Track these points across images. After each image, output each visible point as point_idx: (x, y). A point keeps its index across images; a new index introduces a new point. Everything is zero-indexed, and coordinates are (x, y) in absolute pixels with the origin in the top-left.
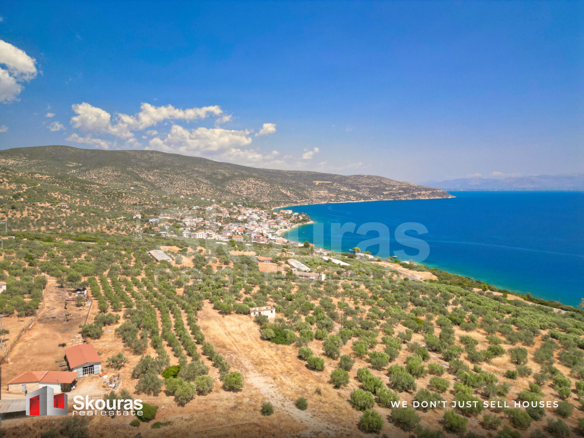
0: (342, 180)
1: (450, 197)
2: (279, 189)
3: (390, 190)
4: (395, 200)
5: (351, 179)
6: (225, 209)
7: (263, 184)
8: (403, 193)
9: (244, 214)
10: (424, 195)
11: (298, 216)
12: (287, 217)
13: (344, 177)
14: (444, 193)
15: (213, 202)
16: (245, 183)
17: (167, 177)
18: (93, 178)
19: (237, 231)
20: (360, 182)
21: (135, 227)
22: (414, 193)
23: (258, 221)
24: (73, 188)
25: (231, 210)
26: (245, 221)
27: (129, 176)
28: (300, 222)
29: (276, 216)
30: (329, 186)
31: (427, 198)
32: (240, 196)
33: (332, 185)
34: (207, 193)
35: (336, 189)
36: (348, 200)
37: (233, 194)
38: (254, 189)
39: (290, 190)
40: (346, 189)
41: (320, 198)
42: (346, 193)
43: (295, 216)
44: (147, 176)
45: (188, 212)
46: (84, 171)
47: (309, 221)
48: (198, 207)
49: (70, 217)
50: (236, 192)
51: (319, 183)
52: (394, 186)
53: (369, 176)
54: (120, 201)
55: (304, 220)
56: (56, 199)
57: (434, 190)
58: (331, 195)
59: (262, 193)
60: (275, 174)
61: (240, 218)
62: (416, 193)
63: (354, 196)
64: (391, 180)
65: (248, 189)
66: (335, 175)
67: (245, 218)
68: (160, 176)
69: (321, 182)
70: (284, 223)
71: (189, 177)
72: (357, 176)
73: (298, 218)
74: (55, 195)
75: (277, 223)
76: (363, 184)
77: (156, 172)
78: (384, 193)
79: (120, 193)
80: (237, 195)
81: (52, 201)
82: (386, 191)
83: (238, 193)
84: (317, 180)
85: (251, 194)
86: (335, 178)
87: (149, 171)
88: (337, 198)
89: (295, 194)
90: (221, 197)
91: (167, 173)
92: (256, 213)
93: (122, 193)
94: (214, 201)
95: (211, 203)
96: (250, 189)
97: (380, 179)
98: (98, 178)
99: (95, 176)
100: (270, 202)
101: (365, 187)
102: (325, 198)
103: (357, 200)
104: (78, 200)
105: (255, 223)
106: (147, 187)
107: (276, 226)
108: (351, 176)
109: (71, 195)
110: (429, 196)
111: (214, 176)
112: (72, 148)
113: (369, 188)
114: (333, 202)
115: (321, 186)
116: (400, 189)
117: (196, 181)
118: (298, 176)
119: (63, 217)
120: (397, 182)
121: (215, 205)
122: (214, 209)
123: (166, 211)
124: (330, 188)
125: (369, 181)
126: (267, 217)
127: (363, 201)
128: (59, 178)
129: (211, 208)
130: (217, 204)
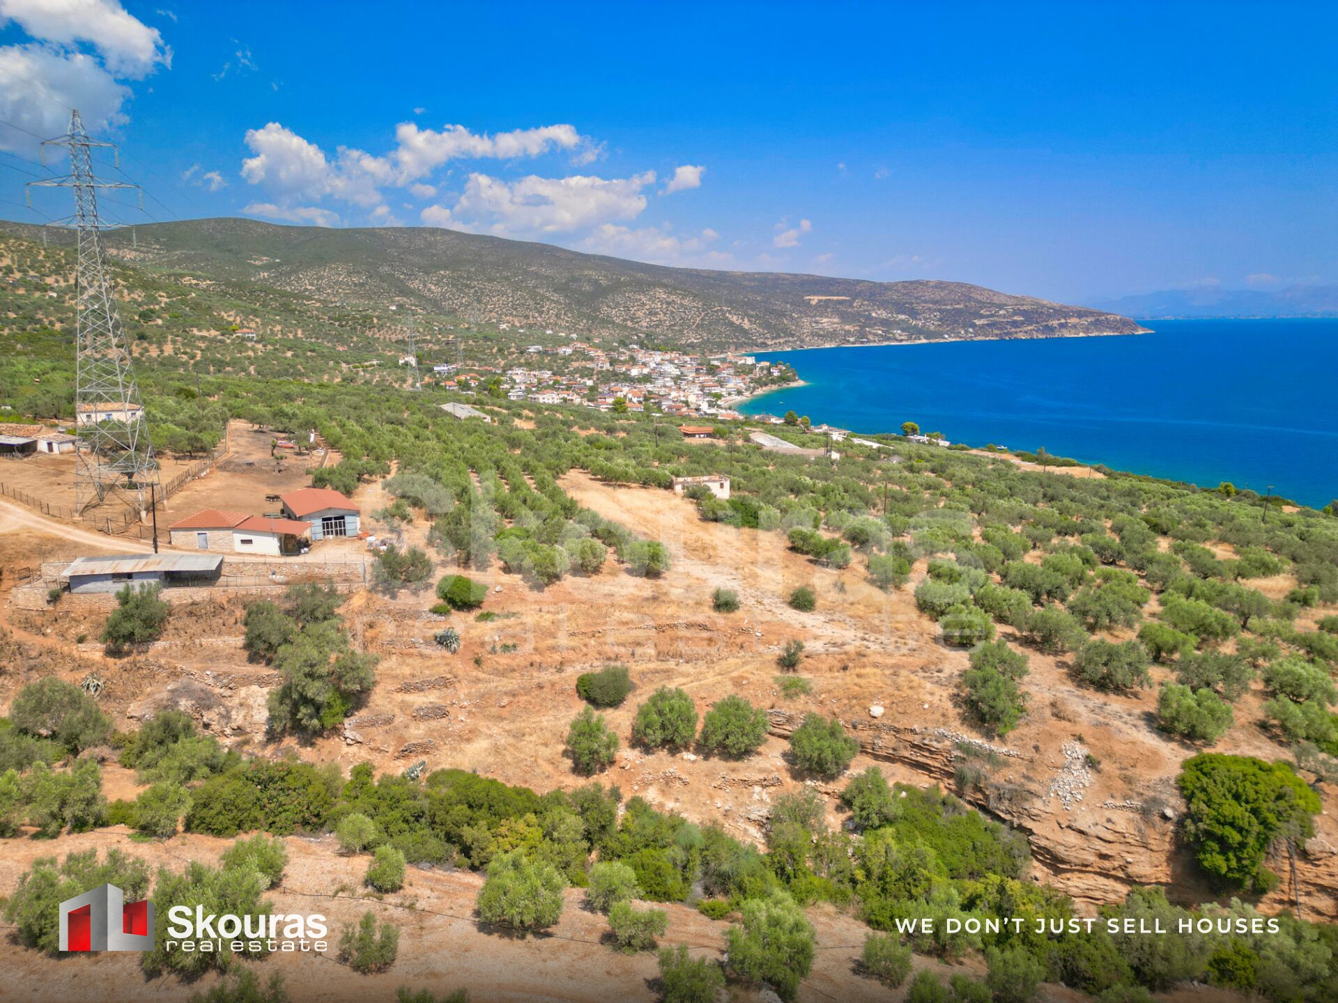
0: (875, 292)
1: (1141, 332)
2: (723, 315)
3: (992, 316)
4: (1003, 340)
5: (898, 291)
6: (600, 353)
7: (686, 302)
8: (1023, 323)
9: (645, 364)
10: (1074, 326)
11: (769, 369)
12: (742, 371)
13: (881, 285)
14: (1125, 323)
15: (573, 340)
16: (644, 299)
17: (467, 286)
18: (306, 290)
19: (630, 396)
20: (917, 298)
21: (404, 381)
22: (1050, 323)
23: (677, 379)
24: (264, 305)
25: (615, 355)
26: (647, 379)
27: (385, 285)
28: (773, 382)
29: (718, 367)
30: (842, 308)
31: (1082, 335)
32: (633, 329)
33: (851, 306)
34: (559, 322)
35: (858, 313)
36: (889, 339)
37: (618, 325)
38: (665, 314)
39: (749, 316)
40: (883, 314)
41: (819, 336)
42: (884, 323)
43: (762, 369)
44: (425, 286)
45: (518, 358)
46: (289, 274)
47: (794, 381)
48: (540, 348)
49: (264, 358)
50: (625, 320)
51: (820, 301)
52: (1001, 307)
53: (942, 283)
54: (369, 333)
55: (783, 379)
56: (230, 323)
57: (1103, 314)
58: (847, 327)
59: (685, 324)
60: (715, 279)
61: (635, 372)
62: (1055, 323)
63: (903, 330)
64: (995, 293)
65: (650, 313)
66: (859, 282)
67: (646, 371)
68: (453, 285)
69: (824, 298)
70: (735, 383)
71: (517, 287)
72: (912, 283)
73: (770, 373)
74: (229, 316)
75: (721, 383)
76: (926, 302)
77: (443, 277)
78: (978, 322)
79: (366, 317)
80: (626, 326)
81: (226, 329)
82: (982, 317)
83: (629, 323)
84: (814, 294)
85: (657, 326)
86: (858, 288)
87: (427, 273)
88: (862, 335)
89: (760, 325)
90: (590, 331)
91: (469, 278)
92: (671, 362)
93: (371, 318)
94: (574, 336)
95: (567, 342)
96: (656, 314)
97: (966, 291)
98: (318, 289)
99: (311, 284)
100: (701, 343)
101: (929, 309)
102: (832, 335)
103: (910, 339)
104: (279, 328)
105: (670, 383)
106: (424, 309)
107: (717, 390)
108: (896, 284)
109: (263, 318)
110: (1087, 329)
111: (574, 286)
112: (258, 223)
113: (939, 310)
114: (852, 342)
115: (823, 308)
116: (1015, 313)
117: (533, 294)
118: (769, 285)
119: (249, 358)
120: (1010, 297)
121: (579, 345)
122: (575, 351)
123: (469, 355)
124: (846, 313)
125: (939, 295)
126: (697, 370)
127: (924, 341)
128: (234, 285)
129: (569, 351)
130: (582, 342)
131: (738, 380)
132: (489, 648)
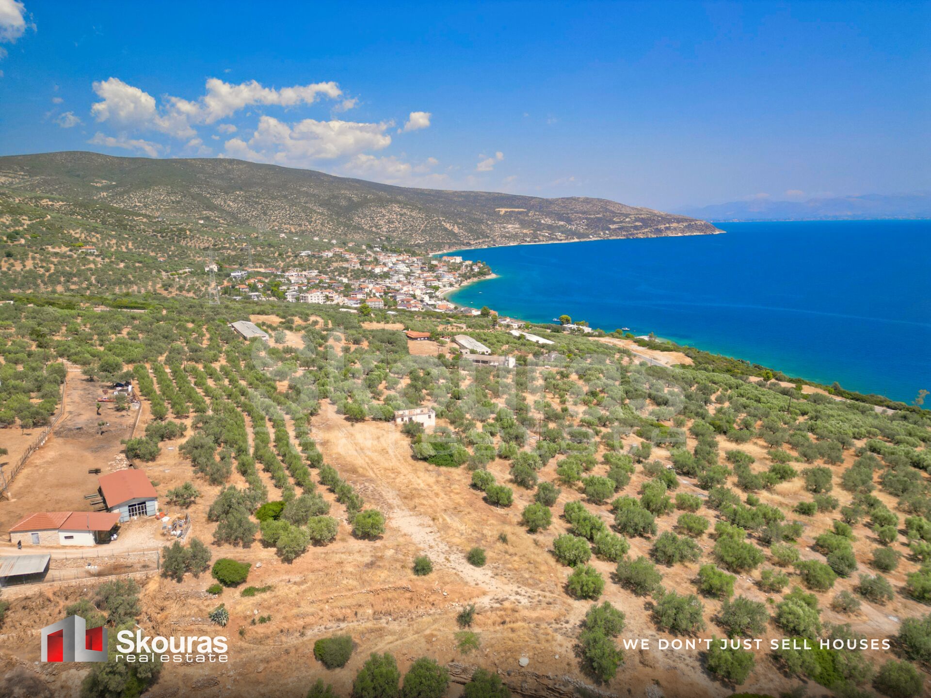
0: (543, 206)
1: (717, 233)
2: (440, 223)
3: (621, 222)
4: (628, 239)
5: (558, 205)
6: (353, 256)
7: (413, 214)
8: (641, 227)
9: (385, 264)
10: (675, 229)
11: (471, 266)
12: (454, 268)
13: (547, 200)
14: (707, 226)
15: (333, 245)
16: (384, 212)
17: (257, 203)
18: (136, 206)
19: (374, 291)
20: (571, 210)
21: (208, 284)
22: (659, 227)
23: (408, 275)
24: (104, 223)
25: (363, 257)
26: (386, 275)
27: (195, 202)
28: (474, 276)
29: (436, 266)
30: (521, 217)
31: (680, 235)
32: (377, 233)
33: (527, 215)
34: (324, 229)
35: (532, 221)
36: (552, 239)
37: (366, 231)
38: (399, 223)
39: (458, 224)
40: (549, 221)
41: (506, 237)
42: (550, 227)
43: (467, 266)
44: (225, 202)
45: (293, 261)
46: (122, 194)
47: (489, 274)
48: (310, 253)
49: (102, 270)
50: (371, 227)
51: (506, 212)
52: (627, 216)
53: (587, 199)
54: (183, 243)
55: (481, 273)
56: (77, 239)
57: (692, 220)
58: (525, 231)
59: (413, 229)
60: (433, 196)
61: (377, 270)
62: (663, 227)
63: (562, 233)
64: (623, 206)
65: (389, 222)
66: (532, 198)
67: (386, 269)
68: (246, 202)
69: (509, 210)
70: (449, 278)
71: (293, 203)
72: (568, 199)
73: (472, 270)
74: (76, 233)
75: (438, 278)
76: (577, 213)
77: (239, 196)
78: (612, 227)
79: (181, 230)
80: (372, 232)
81: (72, 243)
82: (614, 223)
83: (374, 229)
84: (502, 207)
85: (394, 231)
86: (532, 203)
87: (227, 193)
88: (535, 236)
89: (466, 230)
90: (346, 235)
91: (257, 197)
92: (403, 262)
93: (185, 230)
94: (334, 242)
95: (329, 247)
96: (393, 222)
97: (605, 204)
98: (144, 205)
99: (140, 202)
100: (426, 243)
101: (580, 217)
102: (515, 237)
103: (567, 238)
104: (114, 241)
105: (403, 279)
106: (225, 220)
107: (436, 283)
108: (557, 200)
109: (101, 233)
110: (683, 231)
111: (333, 201)
112: (98, 155)
113: (586, 218)
114: (528, 242)
115: (508, 217)
116: (637, 220)
117: (305, 209)
118: (471, 200)
119: (91, 269)
120: (633, 208)
121: (337, 250)
122: (335, 255)
123: (258, 259)
124: (525, 221)
125: (587, 207)
126: (422, 268)
127: (576, 240)
128: (81, 205)
129: (330, 254)
130: (340, 247)
131: (451, 276)
132: (250, 620)
